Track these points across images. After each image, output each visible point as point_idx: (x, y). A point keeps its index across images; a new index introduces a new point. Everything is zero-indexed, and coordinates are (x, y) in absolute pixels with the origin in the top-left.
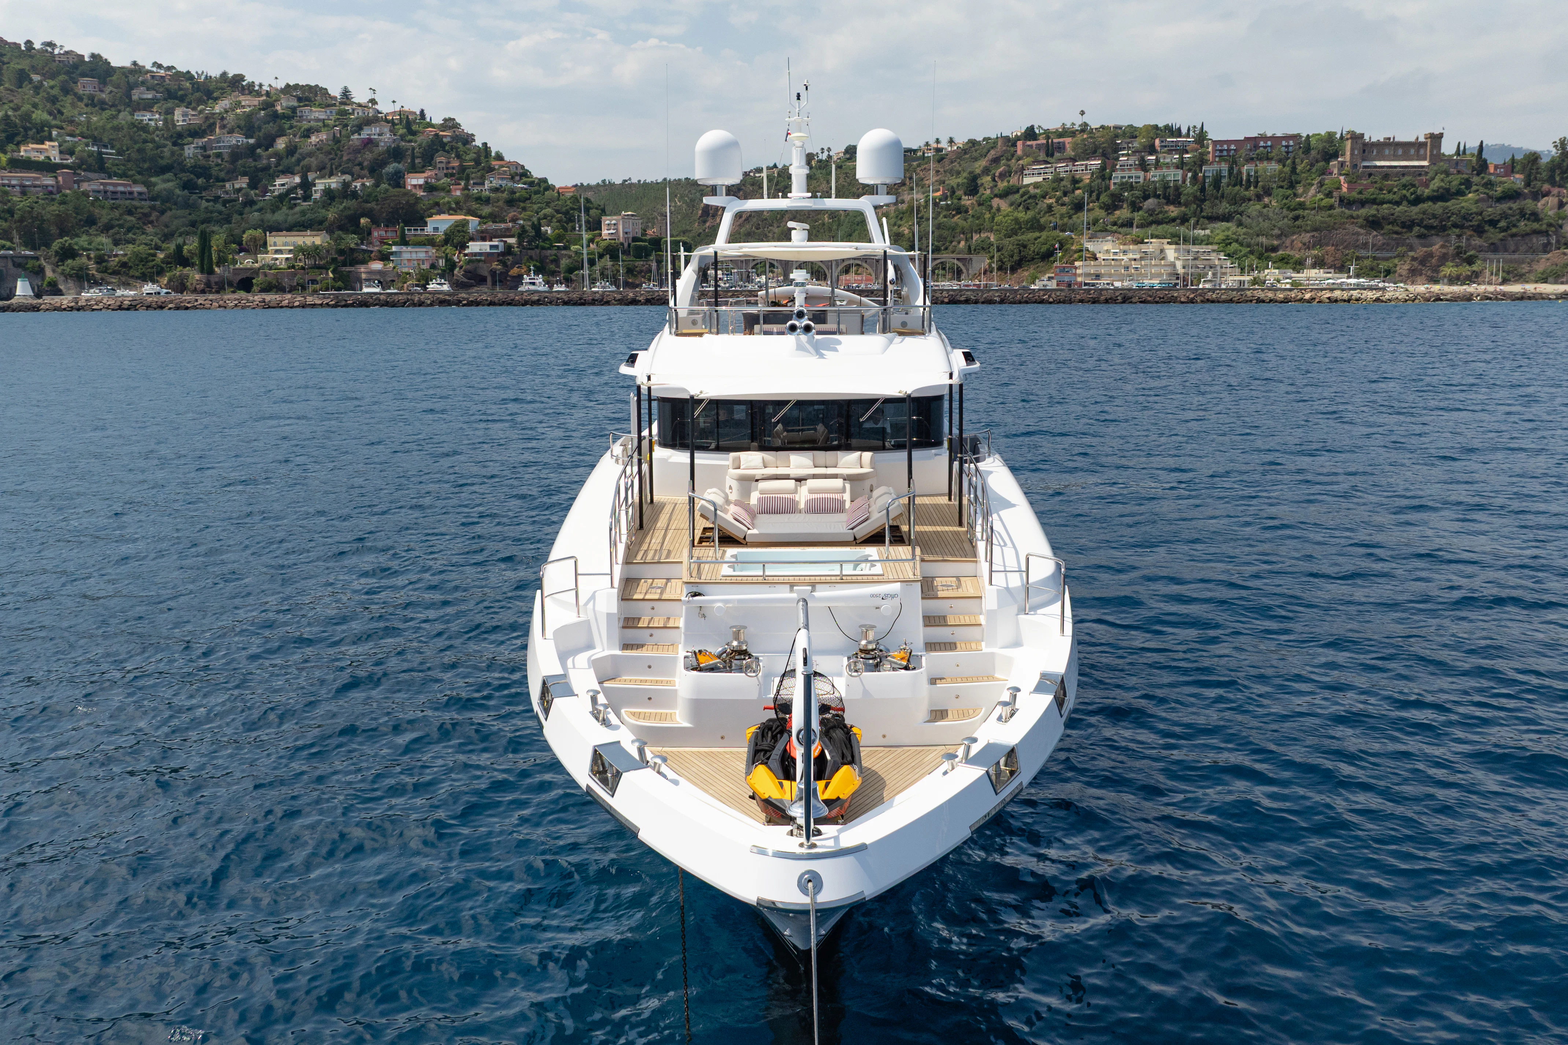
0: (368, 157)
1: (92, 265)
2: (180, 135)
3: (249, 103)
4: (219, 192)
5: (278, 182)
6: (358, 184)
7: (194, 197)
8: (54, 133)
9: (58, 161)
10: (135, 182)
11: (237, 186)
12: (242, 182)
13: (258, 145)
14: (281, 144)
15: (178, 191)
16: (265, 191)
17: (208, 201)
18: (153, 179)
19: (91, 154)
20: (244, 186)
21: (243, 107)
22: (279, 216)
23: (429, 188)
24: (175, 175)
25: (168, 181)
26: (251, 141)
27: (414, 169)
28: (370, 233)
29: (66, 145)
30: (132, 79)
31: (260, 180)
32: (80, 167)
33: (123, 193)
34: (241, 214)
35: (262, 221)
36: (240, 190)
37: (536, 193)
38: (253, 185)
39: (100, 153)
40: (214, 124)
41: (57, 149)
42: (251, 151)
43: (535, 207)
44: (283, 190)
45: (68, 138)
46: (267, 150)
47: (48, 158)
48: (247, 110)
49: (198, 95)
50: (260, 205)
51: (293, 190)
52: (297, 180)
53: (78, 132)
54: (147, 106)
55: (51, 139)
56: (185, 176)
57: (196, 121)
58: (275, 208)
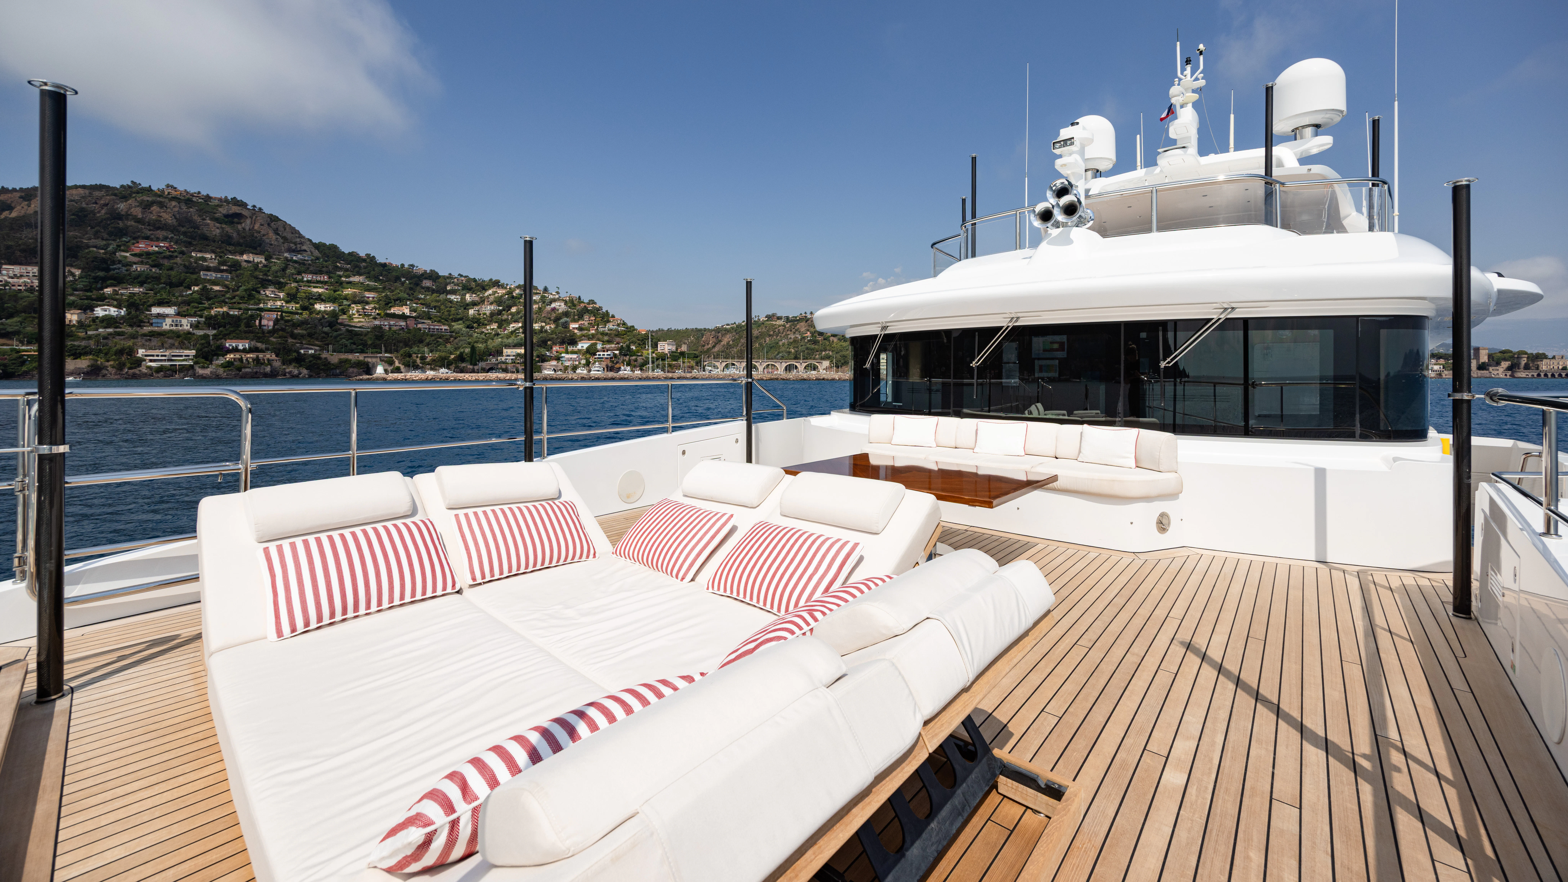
0: (554, 315)
1: (418, 361)
2: (468, 305)
3: (501, 292)
4: (484, 330)
5: (512, 325)
6: (548, 327)
7: (471, 331)
8: (408, 303)
9: (408, 314)
10: (444, 324)
11: (492, 327)
12: (495, 326)
13: (504, 310)
14: (514, 310)
15: (464, 329)
16: (505, 329)
17: (477, 333)
18: (453, 324)
19: (424, 312)
20: (496, 327)
21: (498, 293)
22: (510, 341)
23: (580, 329)
24: (464, 322)
25: (460, 324)
26: (501, 308)
27: (575, 321)
28: (552, 348)
29: (413, 308)
30: (448, 281)
31: (503, 325)
32: (418, 318)
33: (437, 329)
34: (493, 340)
35: (502, 342)
36: (493, 329)
37: (628, 332)
38: (500, 327)
39: (429, 312)
40: (484, 300)
41: (408, 309)
42: (500, 313)
43: (628, 338)
44: (513, 329)
45: (414, 305)
46: (507, 311)
47: (404, 313)
48: (500, 294)
49: (477, 288)
50: (502, 335)
51: (518, 329)
52: (520, 325)
53: (419, 302)
54: (453, 292)
55: (407, 305)
56: (468, 323)
57: (477, 299)
58: (508, 337)
